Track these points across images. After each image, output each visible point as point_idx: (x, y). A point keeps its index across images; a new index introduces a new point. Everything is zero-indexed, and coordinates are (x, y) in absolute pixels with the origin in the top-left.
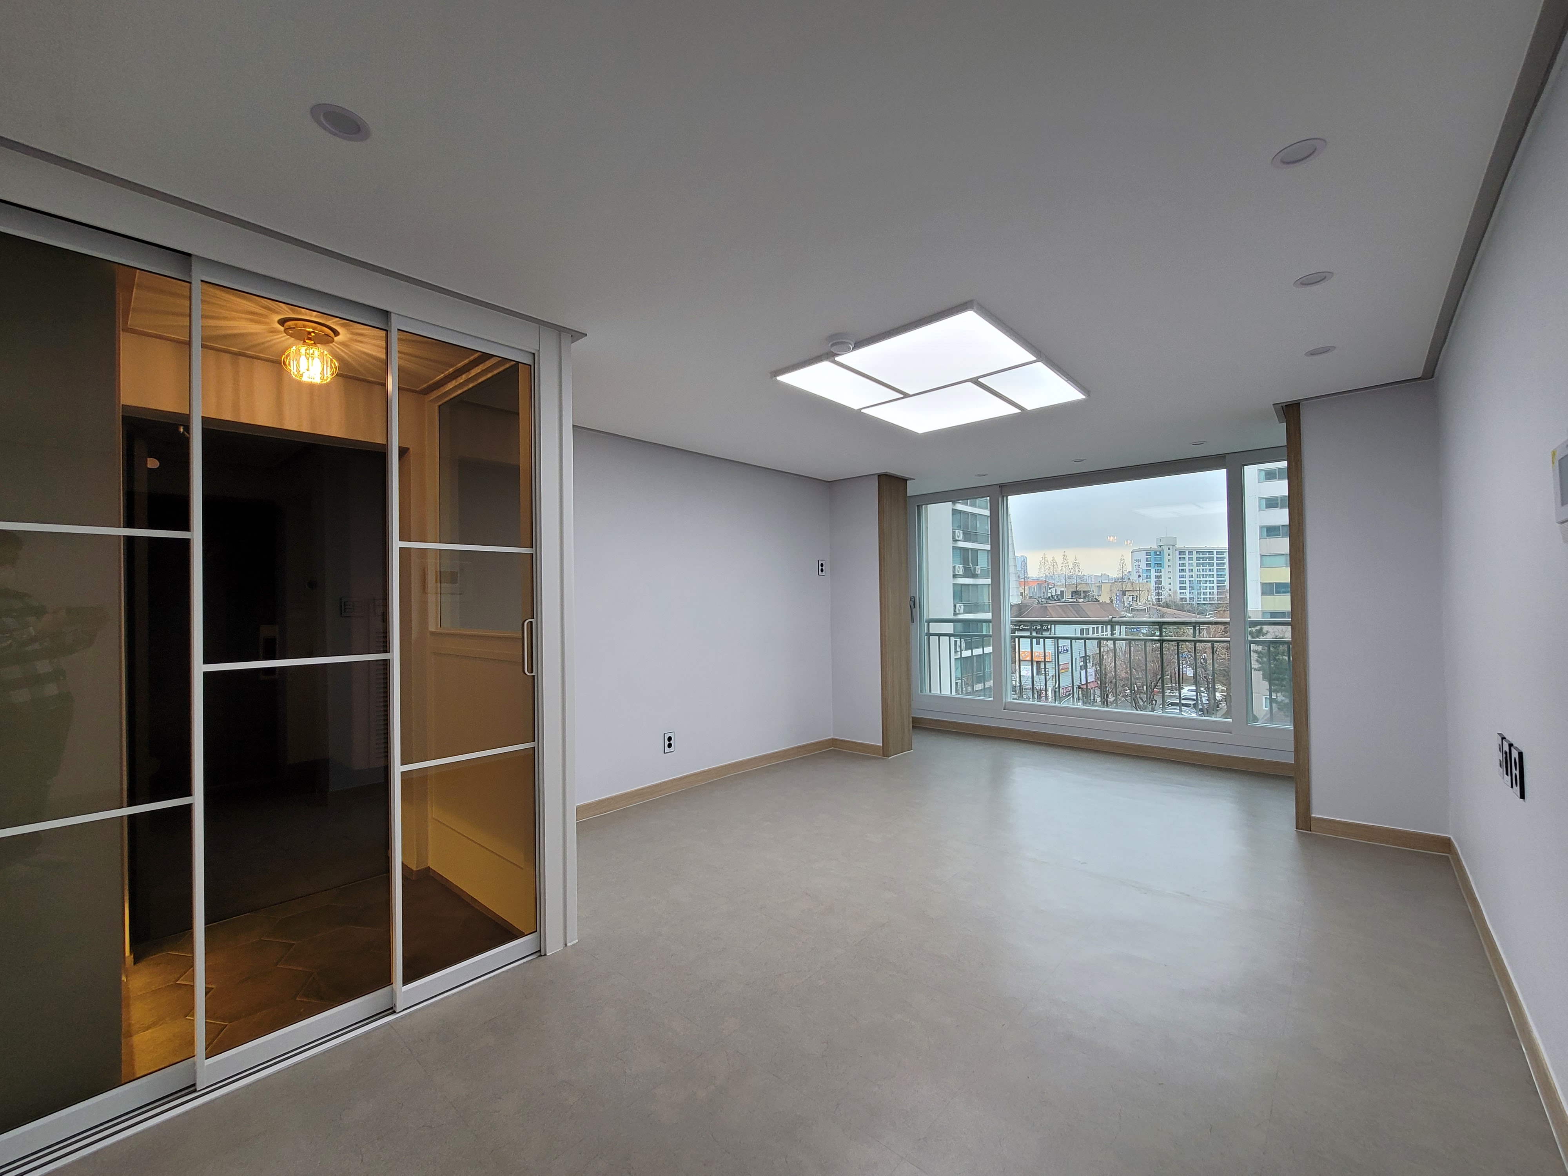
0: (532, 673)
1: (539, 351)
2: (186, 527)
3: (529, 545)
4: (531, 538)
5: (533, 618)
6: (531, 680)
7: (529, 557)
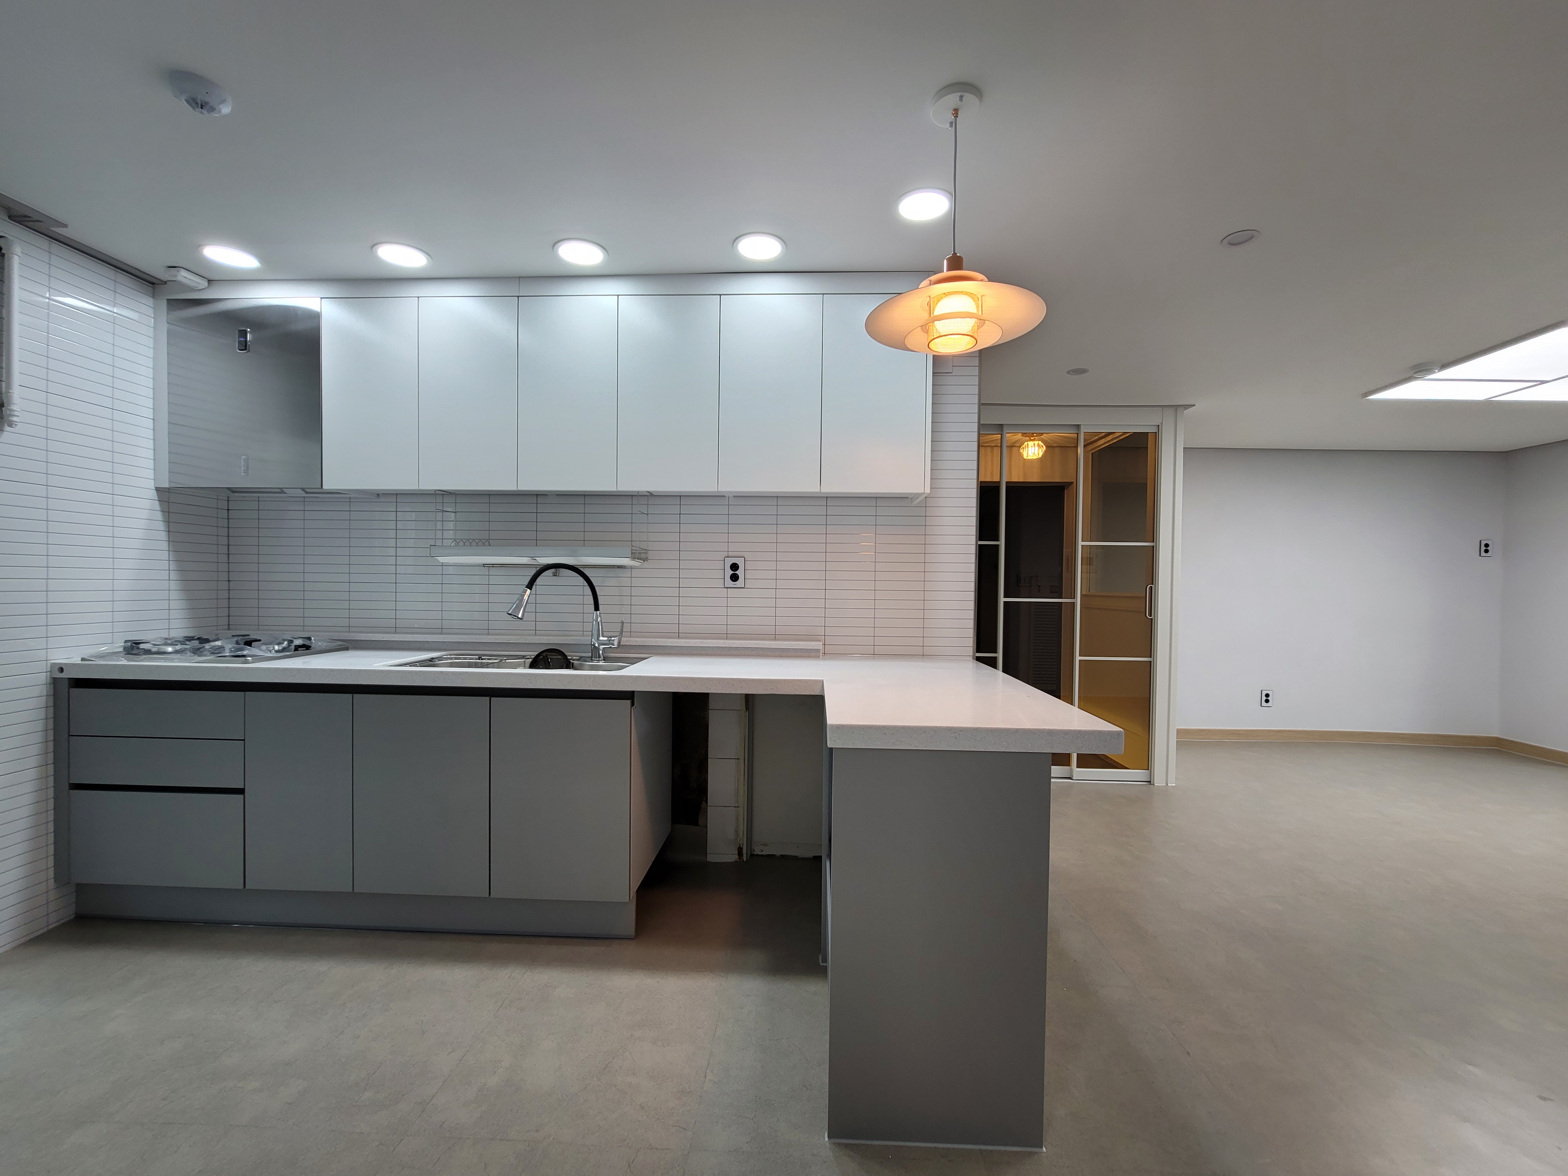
0: (1151, 616)
1: (1162, 423)
2: (997, 539)
3: (1151, 539)
4: (1152, 535)
5: (1153, 584)
6: (1150, 620)
7: (1151, 548)
